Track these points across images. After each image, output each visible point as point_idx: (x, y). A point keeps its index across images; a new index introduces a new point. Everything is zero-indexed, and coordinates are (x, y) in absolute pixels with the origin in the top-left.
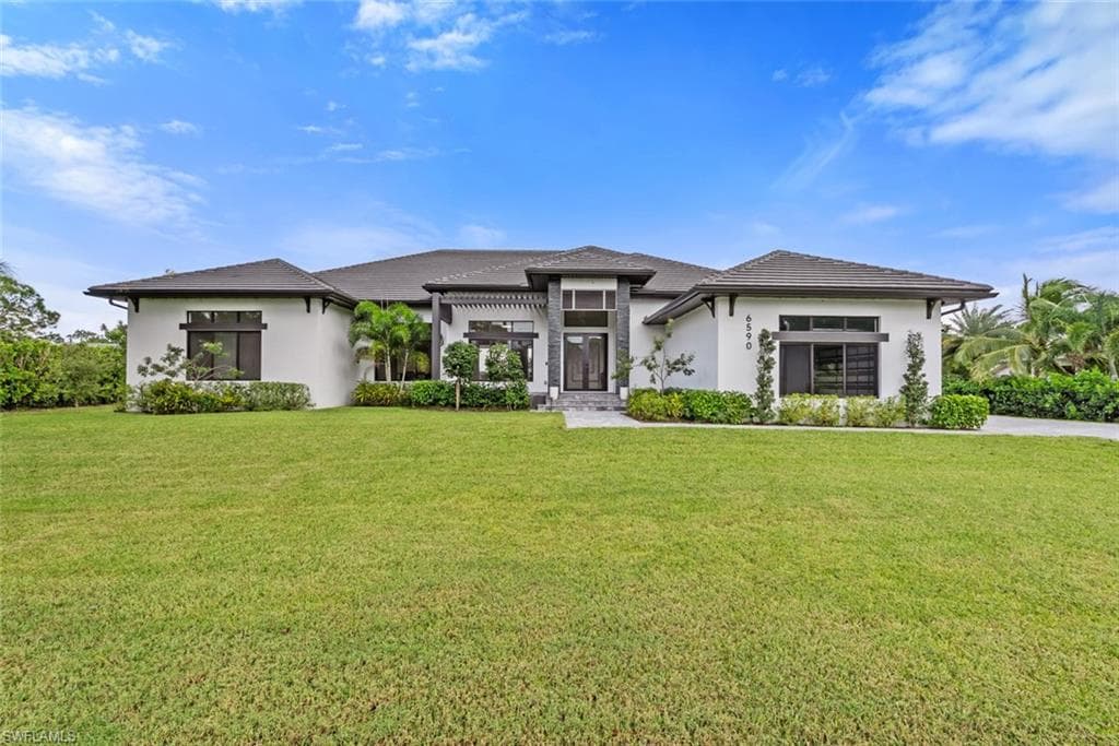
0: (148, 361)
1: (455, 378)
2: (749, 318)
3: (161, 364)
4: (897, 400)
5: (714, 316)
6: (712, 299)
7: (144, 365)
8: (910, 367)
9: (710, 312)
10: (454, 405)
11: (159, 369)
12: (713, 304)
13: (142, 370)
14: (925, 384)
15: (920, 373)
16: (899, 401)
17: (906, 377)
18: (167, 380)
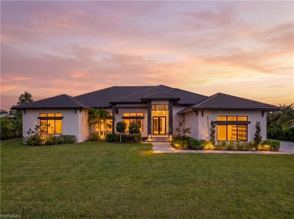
0: (30, 130)
1: (120, 133)
2: (208, 117)
3: (34, 131)
4: (252, 142)
5: (197, 116)
6: (197, 111)
7: (29, 131)
8: (257, 132)
9: (196, 115)
10: (119, 141)
11: (33, 132)
12: (197, 112)
13: (29, 133)
14: (261, 137)
15: (260, 134)
16: (253, 142)
17: (255, 135)
18: (36, 135)
